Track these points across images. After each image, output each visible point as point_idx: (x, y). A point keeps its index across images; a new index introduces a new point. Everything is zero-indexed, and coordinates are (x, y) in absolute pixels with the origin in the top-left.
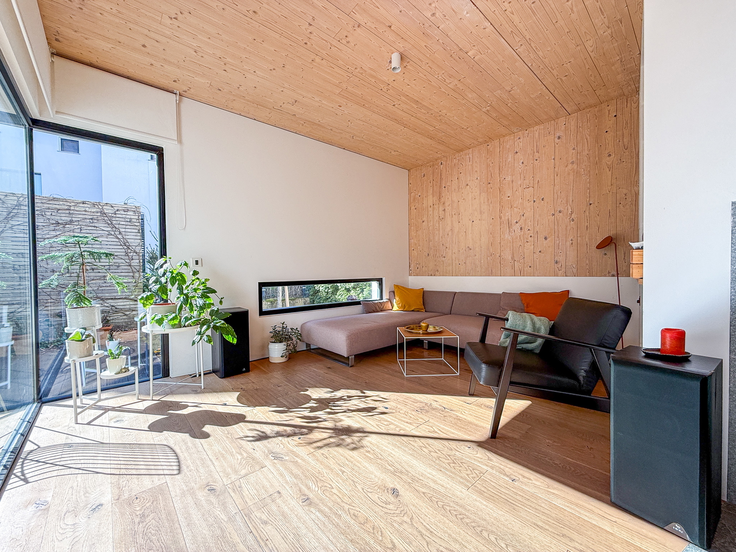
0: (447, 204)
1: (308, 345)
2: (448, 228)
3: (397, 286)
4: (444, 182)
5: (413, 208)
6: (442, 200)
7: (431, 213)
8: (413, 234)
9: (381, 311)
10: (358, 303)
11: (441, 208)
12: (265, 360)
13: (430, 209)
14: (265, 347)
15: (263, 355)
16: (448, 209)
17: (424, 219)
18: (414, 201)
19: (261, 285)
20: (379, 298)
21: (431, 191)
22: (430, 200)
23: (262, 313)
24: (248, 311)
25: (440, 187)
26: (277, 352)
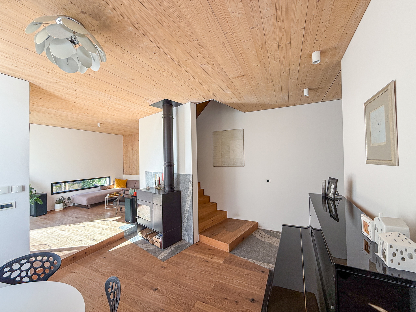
0: (135, 150)
1: (74, 204)
2: (135, 159)
3: (116, 179)
4: (134, 142)
5: (124, 149)
6: (134, 148)
7: (130, 152)
8: (125, 159)
9: (109, 189)
10: (99, 187)
11: (133, 151)
12: (53, 211)
13: (130, 151)
14: (53, 206)
15: (53, 209)
16: (135, 152)
17: (128, 154)
18: (124, 147)
19: (52, 184)
20: (109, 184)
21: (130, 145)
22: (130, 148)
23: (53, 194)
24: (47, 194)
25: (133, 144)
26: (59, 207)
